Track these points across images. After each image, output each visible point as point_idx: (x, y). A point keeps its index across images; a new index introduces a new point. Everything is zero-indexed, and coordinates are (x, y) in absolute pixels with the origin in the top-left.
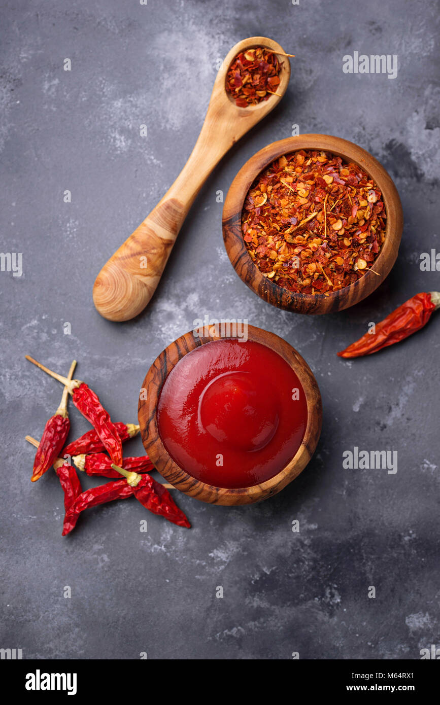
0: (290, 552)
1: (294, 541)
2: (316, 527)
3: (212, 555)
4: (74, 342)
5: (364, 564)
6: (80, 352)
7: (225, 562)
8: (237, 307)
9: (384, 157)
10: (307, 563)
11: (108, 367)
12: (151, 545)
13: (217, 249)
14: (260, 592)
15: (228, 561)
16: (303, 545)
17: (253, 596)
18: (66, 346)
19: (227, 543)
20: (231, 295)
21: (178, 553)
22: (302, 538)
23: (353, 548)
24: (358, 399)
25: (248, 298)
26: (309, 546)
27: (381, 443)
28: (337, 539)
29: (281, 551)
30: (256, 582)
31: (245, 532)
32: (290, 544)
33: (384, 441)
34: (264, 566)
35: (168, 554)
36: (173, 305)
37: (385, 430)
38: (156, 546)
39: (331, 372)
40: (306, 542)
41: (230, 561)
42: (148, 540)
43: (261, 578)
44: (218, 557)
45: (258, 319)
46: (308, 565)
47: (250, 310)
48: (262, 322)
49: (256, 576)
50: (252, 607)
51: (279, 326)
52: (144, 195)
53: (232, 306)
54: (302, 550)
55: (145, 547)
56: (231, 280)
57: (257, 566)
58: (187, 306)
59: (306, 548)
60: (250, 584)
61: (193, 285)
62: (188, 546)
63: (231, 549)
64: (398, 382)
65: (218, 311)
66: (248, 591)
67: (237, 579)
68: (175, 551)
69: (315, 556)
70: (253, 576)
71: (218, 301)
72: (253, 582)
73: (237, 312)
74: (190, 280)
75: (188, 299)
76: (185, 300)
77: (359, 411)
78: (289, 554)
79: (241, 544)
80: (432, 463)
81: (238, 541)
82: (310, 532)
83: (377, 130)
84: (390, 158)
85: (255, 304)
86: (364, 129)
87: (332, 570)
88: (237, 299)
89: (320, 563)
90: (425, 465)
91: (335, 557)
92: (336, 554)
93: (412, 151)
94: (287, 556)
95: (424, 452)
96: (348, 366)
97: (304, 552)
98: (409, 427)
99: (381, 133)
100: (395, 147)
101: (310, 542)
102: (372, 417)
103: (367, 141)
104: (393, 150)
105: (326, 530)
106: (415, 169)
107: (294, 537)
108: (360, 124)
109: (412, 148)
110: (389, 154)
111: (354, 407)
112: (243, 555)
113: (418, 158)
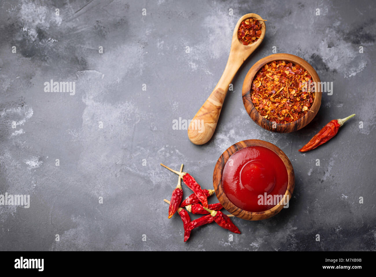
0: (286, 240)
1: (287, 236)
2: (297, 228)
3: (251, 245)
4: (181, 156)
6: (184, 160)
7: (258, 248)
8: (252, 134)
9: (310, 62)
10: (294, 245)
11: (197, 166)
12: (224, 243)
13: (241, 109)
15: (259, 247)
16: (291, 237)
18: (178, 158)
19: (258, 239)
20: (249, 129)
21: (236, 245)
22: (291, 234)
24: (310, 170)
25: (256, 130)
26: (295, 237)
27: (322, 188)
28: (306, 233)
29: (282, 240)
31: (265, 234)
32: (286, 237)
33: (323, 187)
34: (275, 248)
35: (232, 246)
36: (224, 135)
37: (323, 182)
38: (226, 243)
39: (296, 159)
40: (293, 236)
41: (260, 247)
42: (222, 241)
44: (254, 246)
45: (262, 139)
47: (258, 135)
51: (272, 141)
52: (206, 88)
53: (250, 134)
54: (291, 239)
55: (221, 244)
56: (248, 122)
57: (272, 248)
58: (230, 136)
59: (293, 238)
61: (231, 126)
62: (240, 242)
63: (260, 242)
64: (327, 161)
65: (244, 136)
68: (235, 245)
69: (297, 241)
71: (243, 132)
74: (230, 124)
75: (230, 132)
76: (228, 133)
77: (311, 175)
78: (286, 242)
79: (264, 239)
80: (345, 196)
81: (262, 238)
82: (294, 231)
83: (306, 50)
84: (313, 62)
85: (260, 132)
86: (301, 50)
87: (306, 247)
88: (251, 130)
89: (300, 244)
90: (343, 197)
91: (306, 241)
92: (307, 240)
93: (323, 58)
94: (285, 242)
95: (341, 191)
96: (304, 156)
97: (292, 240)
98: (333, 180)
99: (308, 51)
100: (315, 57)
101: (294, 235)
102: (317, 177)
103: (302, 56)
104: (314, 58)
105: (301, 229)
106: (325, 66)
107: (287, 234)
108: (299, 48)
109: (322, 56)
110: (313, 60)
111: (308, 173)
112: (265, 244)
113: (326, 61)
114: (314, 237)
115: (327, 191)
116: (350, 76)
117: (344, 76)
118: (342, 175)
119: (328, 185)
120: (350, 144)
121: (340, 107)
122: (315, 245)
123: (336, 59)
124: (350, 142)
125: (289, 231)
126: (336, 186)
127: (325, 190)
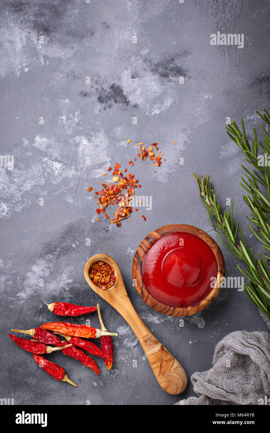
0: (58, 294)
1: (60, 288)
2: (72, 281)
3: (18, 295)
5: (96, 300)
8: (33, 168)
9: (109, 92)
10: (67, 300)
13: (23, 138)
14: (43, 314)
15: (26, 298)
16: (65, 291)
17: (39, 316)
19: (26, 289)
20: (30, 162)
22: (65, 287)
23: (90, 292)
24: (94, 216)
25: (38, 164)
26: (68, 291)
27: (106, 239)
28: (82, 288)
29: (54, 293)
30: (41, 309)
32: (58, 290)
33: (107, 238)
34: (45, 301)
37: (108, 232)
39: (80, 202)
40: (66, 289)
41: (27, 299)
43: (43, 307)
44: (21, 296)
45: (43, 175)
46: (67, 301)
47: (39, 170)
48: (45, 176)
49: (40, 306)
50: (39, 322)
51: (54, 178)
53: (30, 168)
54: (64, 293)
56: (30, 154)
57: (41, 301)
59: (66, 292)
60: (37, 310)
62: (6, 290)
63: (28, 292)
64: (115, 208)
65: (23, 170)
66: (36, 314)
67: (31, 307)
69: (71, 296)
70: (39, 306)
71: (23, 165)
72: (39, 309)
73: (32, 171)
77: (95, 222)
79: (33, 290)
80: (132, 250)
81: (32, 288)
82: (68, 284)
83: (106, 78)
84: (113, 93)
85: (42, 167)
86: (99, 78)
87: (80, 304)
88: (33, 164)
89: (74, 300)
90: (128, 251)
91: (81, 297)
92: (82, 295)
93: (124, 89)
94: (56, 296)
95: (128, 243)
96: (90, 199)
97: (66, 294)
98: (120, 231)
99: (108, 80)
100: (115, 87)
101: (69, 289)
102: (101, 226)
103: (101, 84)
104: (114, 89)
105: (77, 283)
106: (126, 99)
107: (61, 286)
108: (97, 75)
109: (124, 88)
110: (112, 91)
111: (92, 220)
112: (34, 295)
113: (127, 93)
114: (90, 294)
115: (111, 242)
116: (153, 113)
117: (146, 113)
118: (130, 226)
119: (113, 236)
120: (144, 192)
121: (136, 148)
122: (91, 302)
123: (139, 92)
124: (144, 189)
125: (63, 284)
126: (122, 237)
127: (110, 241)
